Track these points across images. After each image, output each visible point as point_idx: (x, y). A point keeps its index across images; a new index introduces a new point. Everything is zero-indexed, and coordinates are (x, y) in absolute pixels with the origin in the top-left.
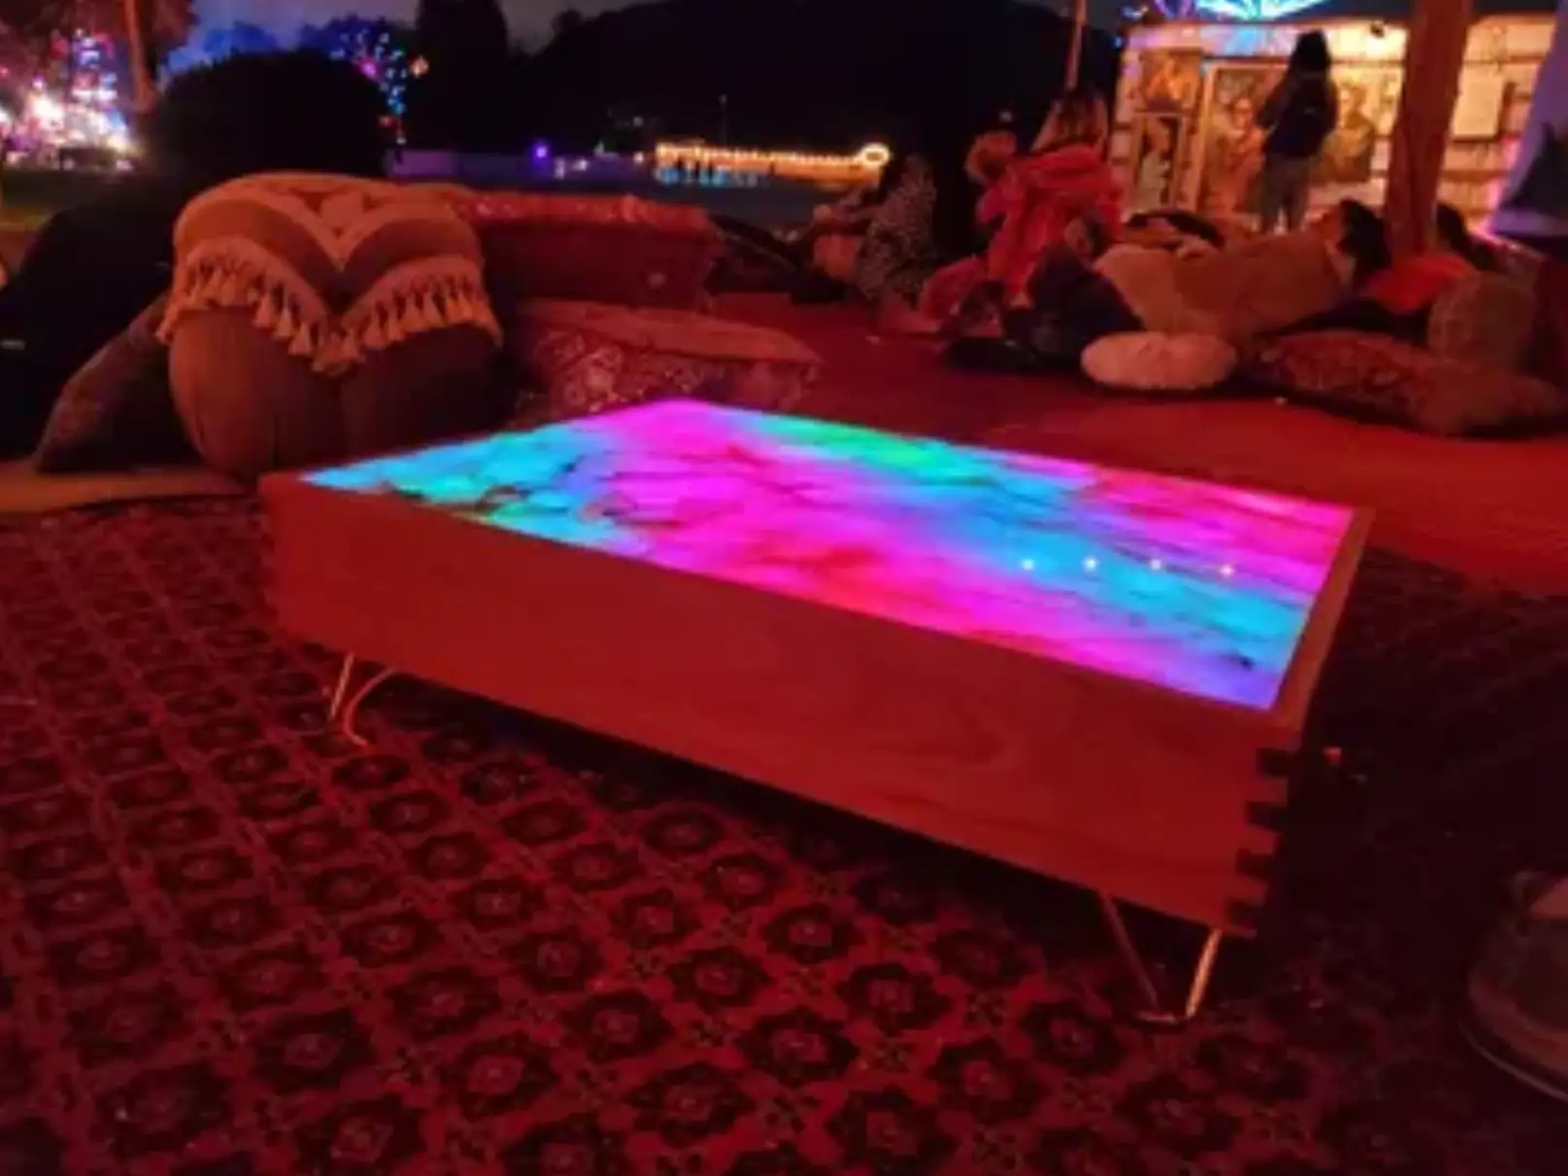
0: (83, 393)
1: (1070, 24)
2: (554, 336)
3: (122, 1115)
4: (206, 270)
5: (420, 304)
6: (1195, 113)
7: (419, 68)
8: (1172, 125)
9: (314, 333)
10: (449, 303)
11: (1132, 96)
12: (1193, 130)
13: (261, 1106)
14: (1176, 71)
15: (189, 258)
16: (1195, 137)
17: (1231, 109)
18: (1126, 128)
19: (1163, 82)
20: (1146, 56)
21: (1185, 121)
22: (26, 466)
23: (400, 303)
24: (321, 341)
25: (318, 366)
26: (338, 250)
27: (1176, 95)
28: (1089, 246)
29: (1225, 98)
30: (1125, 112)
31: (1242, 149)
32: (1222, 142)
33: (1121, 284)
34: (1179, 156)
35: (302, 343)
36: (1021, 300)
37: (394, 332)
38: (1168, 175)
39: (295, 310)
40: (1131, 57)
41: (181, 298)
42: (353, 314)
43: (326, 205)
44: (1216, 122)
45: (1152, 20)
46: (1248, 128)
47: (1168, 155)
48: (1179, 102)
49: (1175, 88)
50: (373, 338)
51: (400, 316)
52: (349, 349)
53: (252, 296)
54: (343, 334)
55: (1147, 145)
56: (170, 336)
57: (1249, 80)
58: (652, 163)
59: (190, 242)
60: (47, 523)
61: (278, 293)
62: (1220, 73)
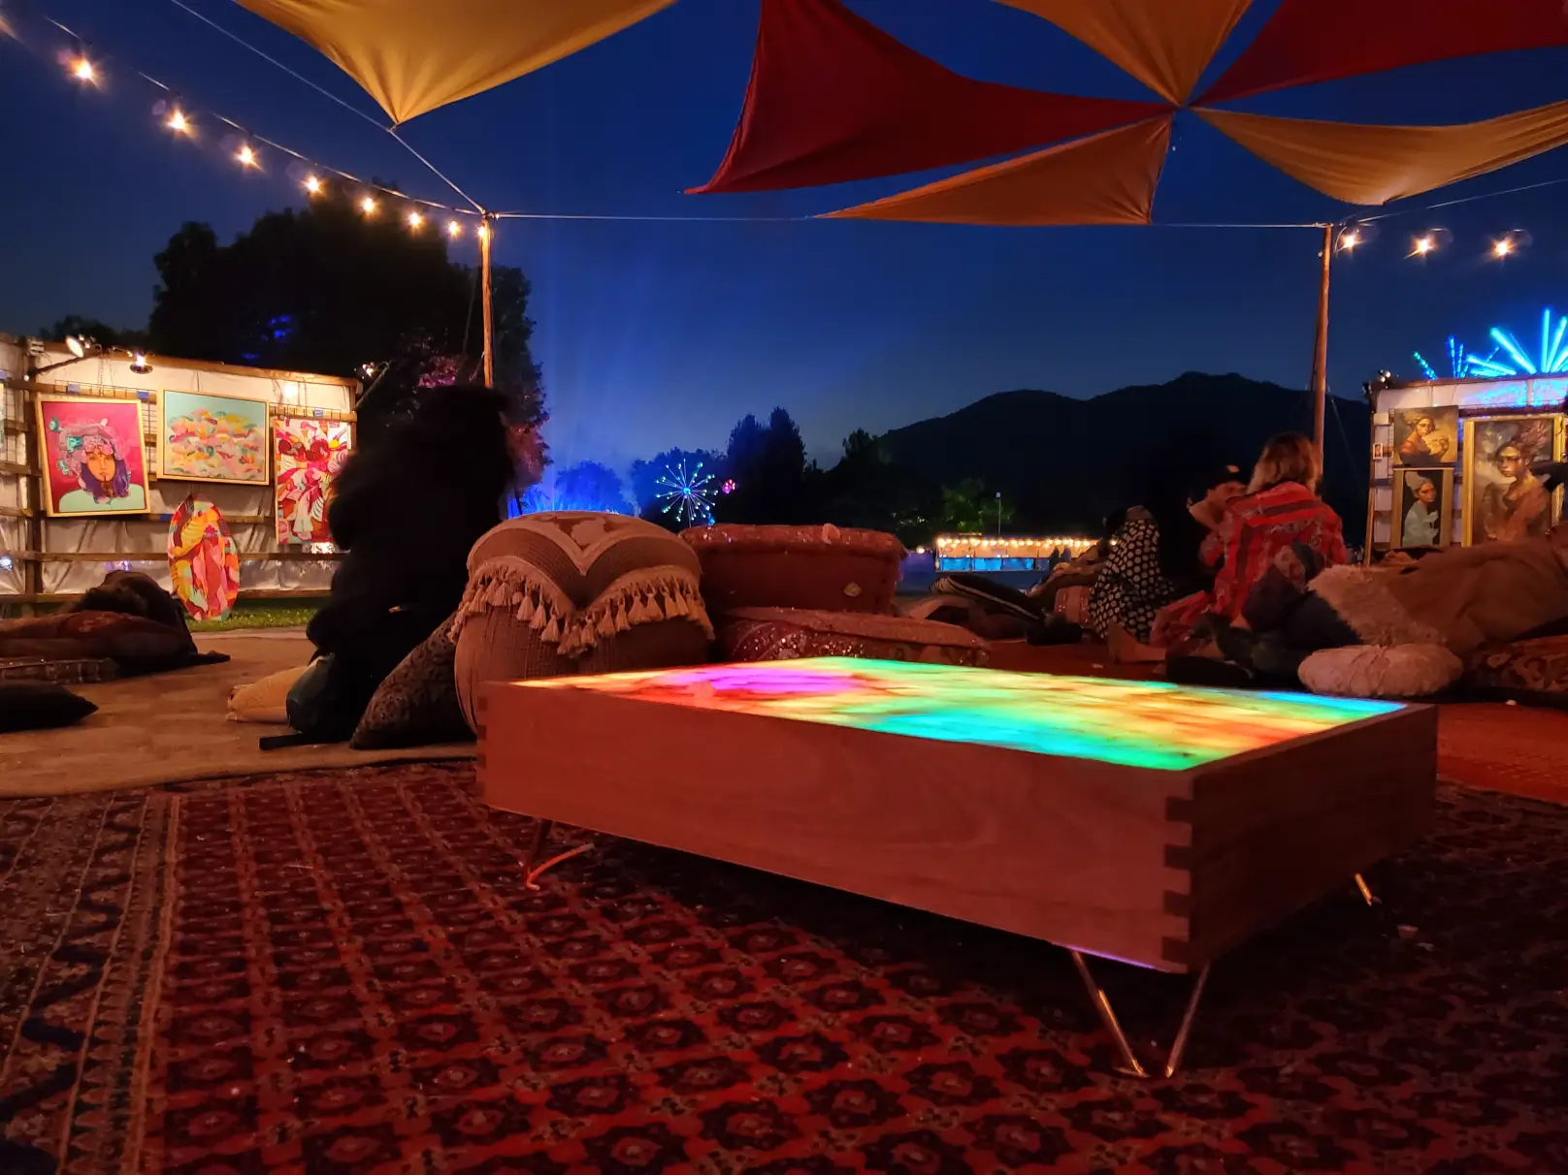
0: (394, 687)
1: (1313, 394)
2: (755, 628)
3: (302, 1049)
4: (486, 581)
5: (644, 600)
6: (1457, 464)
7: (729, 487)
8: (1436, 478)
9: (561, 623)
10: (668, 600)
11: (1387, 454)
12: (1457, 480)
13: (394, 1054)
14: (1432, 428)
15: (476, 575)
16: (1461, 489)
17: (1497, 458)
18: (1384, 483)
19: (1419, 437)
20: (1396, 418)
21: (1447, 472)
22: (347, 745)
23: (629, 601)
24: (566, 631)
25: (560, 650)
26: (582, 561)
27: (1434, 450)
28: (1302, 569)
29: (1489, 448)
30: (1381, 470)
31: (1513, 497)
32: (1493, 489)
33: (1334, 602)
34: (1445, 505)
35: (551, 632)
36: (1239, 622)
37: (621, 622)
38: (1437, 525)
39: (547, 607)
40: (1381, 418)
41: (468, 605)
42: (593, 609)
43: (576, 528)
44: (1481, 471)
45: (1400, 383)
46: (1520, 476)
47: (1434, 506)
48: (1438, 456)
49: (1432, 443)
50: (606, 626)
51: (627, 609)
52: (586, 636)
53: (516, 598)
54: (583, 624)
55: (1409, 498)
56: (457, 636)
57: (1513, 430)
58: (934, 554)
59: (478, 562)
60: (350, 773)
61: (535, 595)
62: (1477, 425)
